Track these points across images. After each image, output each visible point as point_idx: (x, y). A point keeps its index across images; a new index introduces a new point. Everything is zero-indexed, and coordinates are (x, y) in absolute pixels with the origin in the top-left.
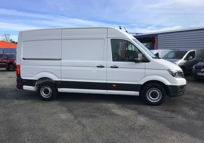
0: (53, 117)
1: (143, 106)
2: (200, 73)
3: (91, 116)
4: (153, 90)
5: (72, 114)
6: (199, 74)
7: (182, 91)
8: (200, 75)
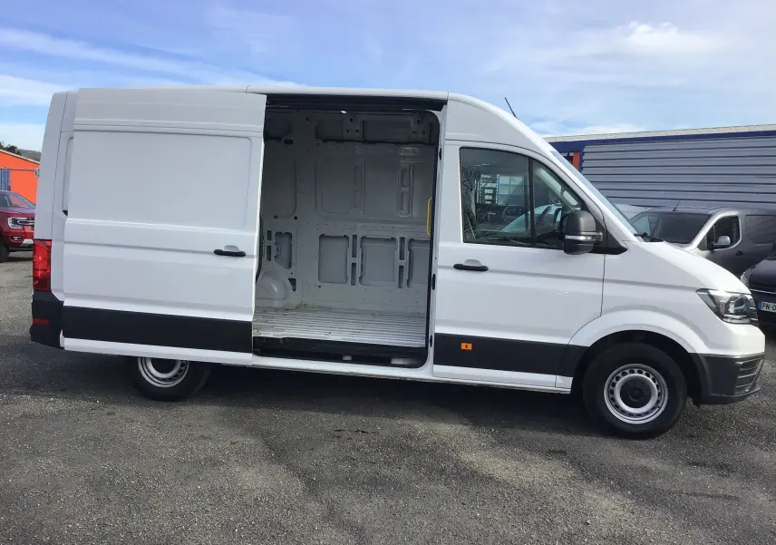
0: (205, 479)
1: (587, 438)
2: (771, 304)
3: (376, 484)
4: (632, 372)
5: (291, 467)
6: (768, 307)
7: (750, 379)
8: (771, 310)
